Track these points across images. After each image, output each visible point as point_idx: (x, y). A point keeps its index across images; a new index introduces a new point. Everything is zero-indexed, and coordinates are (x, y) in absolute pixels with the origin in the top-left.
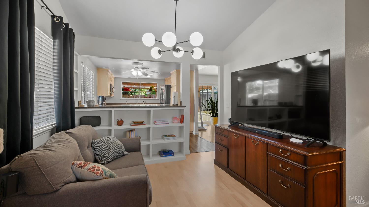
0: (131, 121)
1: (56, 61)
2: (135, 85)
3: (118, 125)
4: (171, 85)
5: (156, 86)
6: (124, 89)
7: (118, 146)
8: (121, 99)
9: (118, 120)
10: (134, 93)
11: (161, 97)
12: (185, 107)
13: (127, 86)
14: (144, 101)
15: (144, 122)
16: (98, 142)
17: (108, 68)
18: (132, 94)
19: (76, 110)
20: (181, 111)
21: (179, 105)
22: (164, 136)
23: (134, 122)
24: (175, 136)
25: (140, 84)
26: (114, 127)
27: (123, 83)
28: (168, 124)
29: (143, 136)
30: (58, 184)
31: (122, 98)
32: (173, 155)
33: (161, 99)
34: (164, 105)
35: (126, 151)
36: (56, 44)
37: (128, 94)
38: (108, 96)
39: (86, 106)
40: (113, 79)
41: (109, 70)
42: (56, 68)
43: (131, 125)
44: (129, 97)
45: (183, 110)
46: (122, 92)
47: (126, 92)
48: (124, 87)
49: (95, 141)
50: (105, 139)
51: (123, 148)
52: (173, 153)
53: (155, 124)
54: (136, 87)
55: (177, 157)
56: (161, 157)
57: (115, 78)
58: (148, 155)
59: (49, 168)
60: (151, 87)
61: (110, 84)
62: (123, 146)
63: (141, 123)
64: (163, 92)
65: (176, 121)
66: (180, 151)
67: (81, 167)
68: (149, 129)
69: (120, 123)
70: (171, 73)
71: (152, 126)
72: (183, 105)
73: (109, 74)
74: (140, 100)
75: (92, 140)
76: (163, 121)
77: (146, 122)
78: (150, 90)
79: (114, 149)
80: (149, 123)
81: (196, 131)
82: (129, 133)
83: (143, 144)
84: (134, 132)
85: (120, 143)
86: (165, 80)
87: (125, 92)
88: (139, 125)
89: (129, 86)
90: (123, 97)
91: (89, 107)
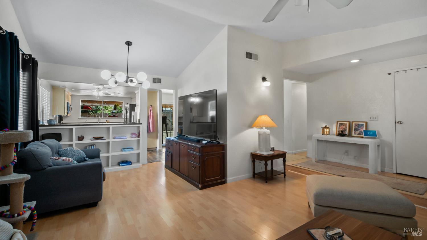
0: (91, 137)
1: (25, 89)
2: (96, 103)
3: (79, 141)
4: (135, 104)
5: (122, 104)
6: (83, 107)
7: (80, 153)
8: (79, 119)
9: (79, 136)
10: (96, 112)
11: (126, 116)
12: (142, 124)
13: (86, 104)
14: (107, 121)
15: (104, 137)
16: (63, 150)
17: (65, 86)
18: (93, 113)
19: (40, 128)
20: (139, 127)
21: (138, 123)
22: (123, 149)
23: (94, 138)
24: (133, 148)
25: (103, 102)
26: (75, 142)
27: (82, 101)
28: (127, 138)
29: (103, 149)
30: (45, 165)
31: (80, 117)
32: (131, 164)
33: (126, 117)
34: (128, 123)
35: (87, 157)
36: (26, 75)
37: (88, 113)
38: (65, 115)
39: (46, 124)
40: (70, 97)
41: (66, 89)
42: (25, 94)
43: (91, 140)
44: (89, 115)
45: (140, 126)
46: (80, 110)
47: (86, 111)
48: (83, 105)
49: (60, 150)
50: (69, 149)
51: (84, 155)
52: (131, 162)
53: (114, 139)
54: (99, 105)
55: (134, 166)
56: (120, 166)
57: (72, 96)
58: (108, 165)
59: (40, 157)
60: (116, 105)
61: (67, 103)
62: (84, 154)
63: (101, 138)
64: (127, 111)
65: (134, 136)
66: (138, 161)
67: (57, 159)
68: (108, 143)
69: (81, 138)
70: (136, 92)
71: (111, 140)
72: (141, 123)
73: (66, 92)
74: (103, 120)
75: (58, 149)
76: (122, 136)
77: (105, 137)
78: (115, 108)
79: (77, 156)
80: (109, 138)
81: (159, 147)
82: (89, 147)
83: (102, 156)
84: (94, 146)
85: (82, 152)
86: (131, 98)
87: (84, 110)
88: (99, 140)
89: (90, 104)
90: (82, 116)
91: (50, 125)
